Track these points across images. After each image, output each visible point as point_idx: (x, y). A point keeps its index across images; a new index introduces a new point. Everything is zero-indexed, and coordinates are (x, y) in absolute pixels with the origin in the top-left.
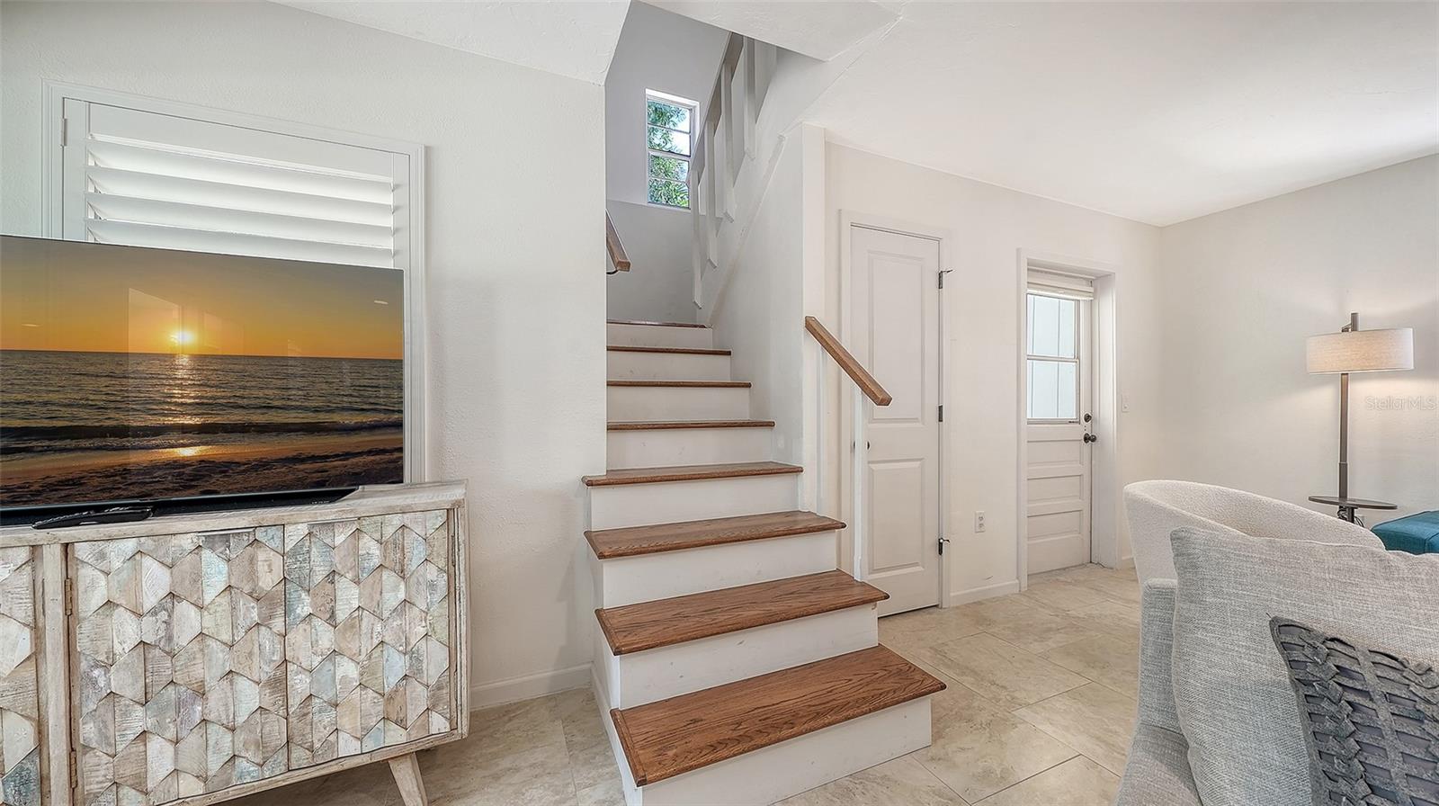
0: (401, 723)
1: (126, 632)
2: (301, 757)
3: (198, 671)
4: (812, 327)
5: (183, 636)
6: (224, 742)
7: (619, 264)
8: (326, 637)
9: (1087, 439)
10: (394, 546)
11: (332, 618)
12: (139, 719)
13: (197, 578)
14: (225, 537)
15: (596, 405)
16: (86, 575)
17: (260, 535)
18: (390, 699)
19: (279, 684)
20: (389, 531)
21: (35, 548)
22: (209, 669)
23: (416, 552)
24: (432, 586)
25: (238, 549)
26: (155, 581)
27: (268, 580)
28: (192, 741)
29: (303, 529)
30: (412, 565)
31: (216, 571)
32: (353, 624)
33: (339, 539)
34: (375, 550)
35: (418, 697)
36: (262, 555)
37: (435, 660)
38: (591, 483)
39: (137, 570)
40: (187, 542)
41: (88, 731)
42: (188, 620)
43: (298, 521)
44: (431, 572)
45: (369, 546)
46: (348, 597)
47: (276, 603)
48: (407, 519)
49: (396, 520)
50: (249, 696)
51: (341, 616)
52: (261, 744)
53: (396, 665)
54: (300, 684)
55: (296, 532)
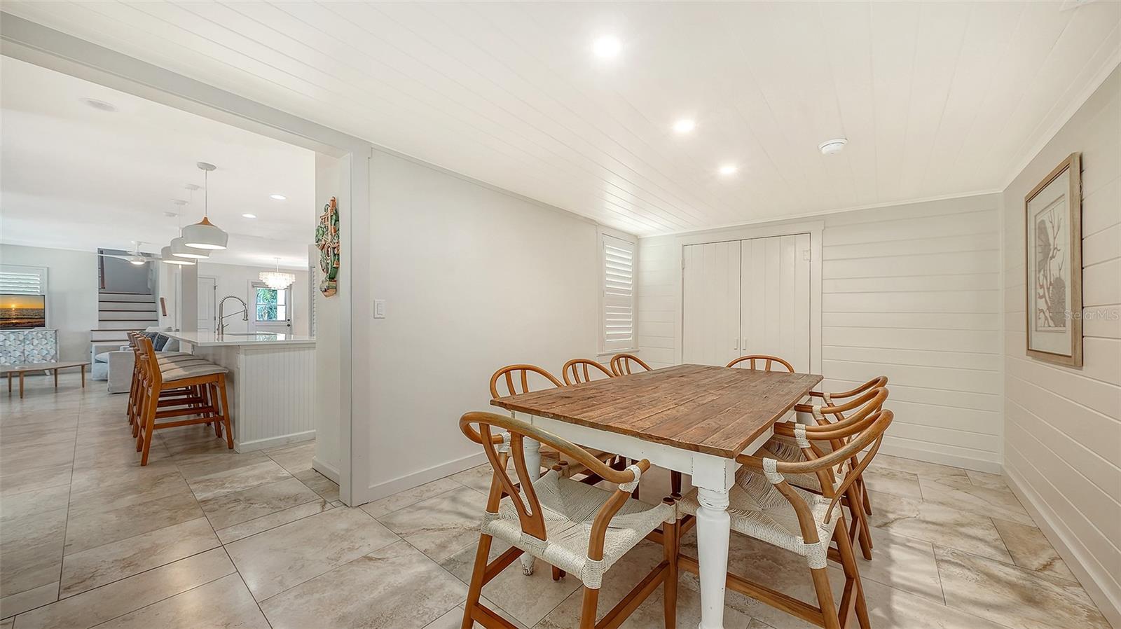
3: (9, 350)
4: (162, 300)
5: (7, 345)
6: (14, 359)
8: (32, 347)
9: (289, 325)
10: (45, 335)
11: (32, 344)
13: (9, 338)
14: (13, 333)
15: (96, 315)
17: (20, 333)
18: (43, 357)
19: (23, 352)
20: (43, 334)
22: (12, 349)
23: (48, 337)
24: (52, 342)
25: (15, 334)
27: (21, 339)
31: (12, 337)
32: (36, 346)
33: (34, 334)
35: (49, 357)
36: (20, 336)
37: (53, 352)
38: (93, 331)
40: (9, 333)
42: (8, 343)
43: (26, 331)
44: (52, 340)
45: (39, 336)
46: (36, 342)
47: (23, 341)
48: (48, 332)
49: (46, 332)
50: (18, 354)
51: (34, 345)
53: (45, 353)
54: (27, 353)
55: (27, 333)
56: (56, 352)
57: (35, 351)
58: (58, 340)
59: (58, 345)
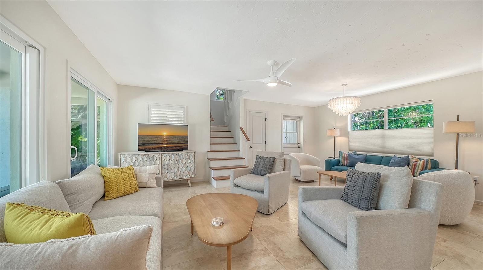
0: (189, 175)
1: (166, 163)
2: (180, 177)
4: (242, 129)
5: (170, 164)
6: (174, 175)
7: (212, 120)
8: (183, 165)
9: (299, 147)
10: (189, 156)
12: (167, 171)
13: (171, 158)
14: (173, 154)
15: (208, 140)
16: (163, 157)
17: (177, 154)
18: (188, 173)
19: (178, 169)
20: (188, 154)
21: (159, 154)
22: (172, 167)
23: (191, 157)
24: (192, 161)
26: (168, 158)
27: (177, 159)
28: (171, 174)
29: (181, 154)
30: (190, 158)
31: (173, 157)
32: (185, 164)
33: (184, 155)
34: (187, 156)
35: (191, 173)
36: (177, 156)
37: (193, 169)
38: (208, 152)
39: (167, 156)
40: (171, 154)
41: (163, 172)
42: (171, 162)
43: (180, 153)
44: (192, 159)
45: (186, 156)
46: (185, 161)
47: (178, 161)
48: (190, 153)
49: (189, 153)
50: (176, 170)
51: (184, 163)
52: (177, 175)
53: (189, 169)
54: (180, 170)
55: (180, 154)
56: (195, 169)
57: (184, 169)
58: (195, 159)
59: (195, 163)
